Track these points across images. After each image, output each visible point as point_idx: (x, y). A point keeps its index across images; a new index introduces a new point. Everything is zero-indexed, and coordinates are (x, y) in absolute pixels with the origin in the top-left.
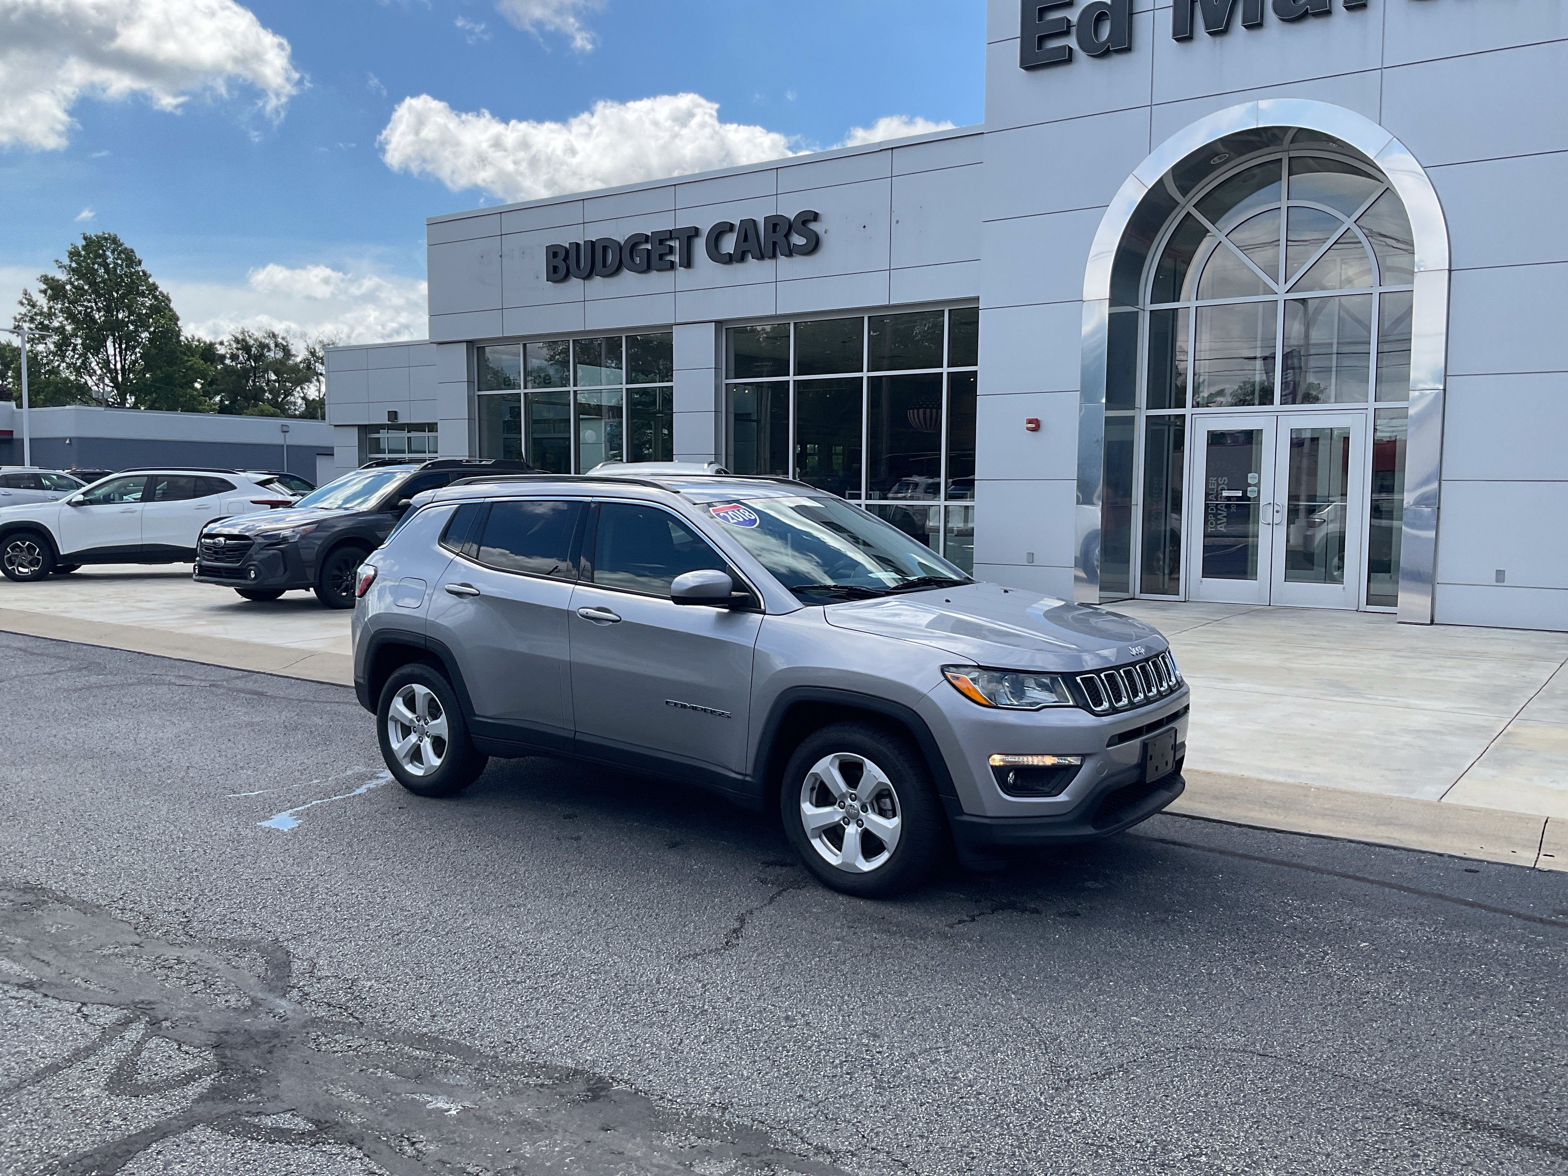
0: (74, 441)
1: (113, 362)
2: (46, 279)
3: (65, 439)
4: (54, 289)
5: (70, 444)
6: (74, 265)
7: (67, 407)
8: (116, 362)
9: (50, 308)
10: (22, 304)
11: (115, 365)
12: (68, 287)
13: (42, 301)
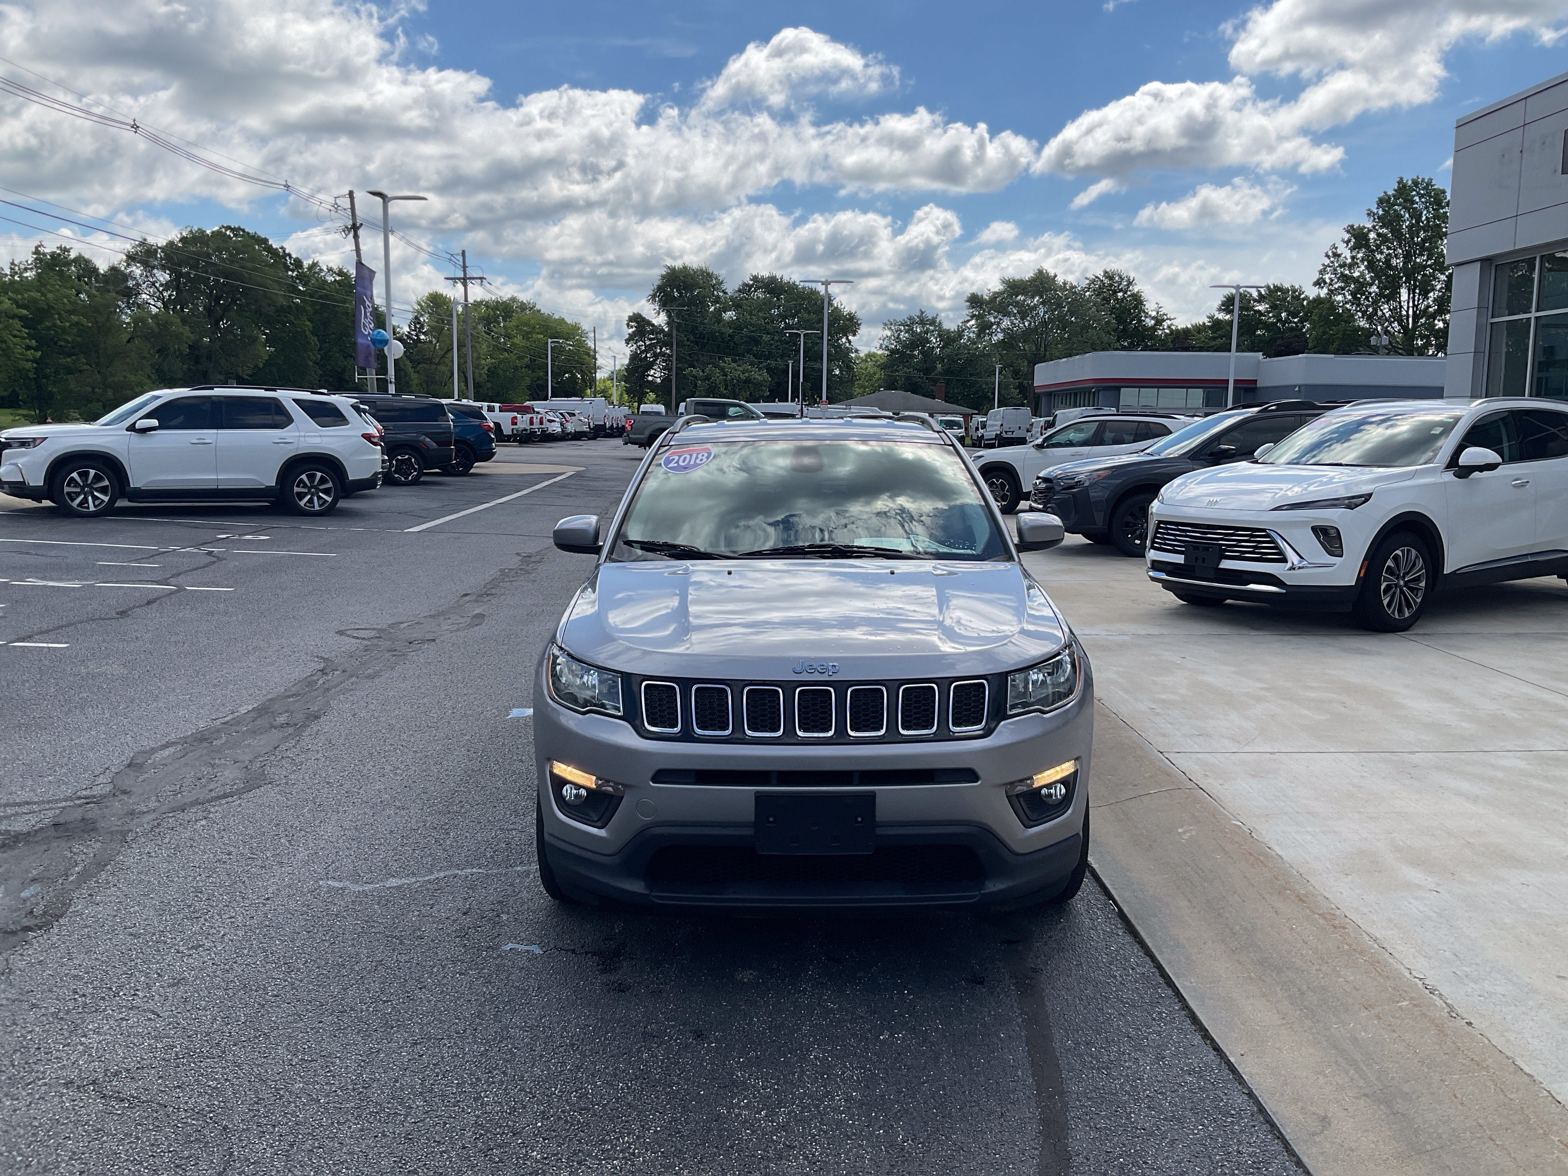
0: (1303, 389)
1: (1405, 308)
2: (1351, 230)
3: (1295, 386)
4: (1359, 238)
5: (1299, 391)
6: (1381, 212)
7: (1300, 356)
8: (1408, 307)
9: (1353, 258)
10: (1328, 256)
11: (1407, 312)
12: (1372, 235)
13: (1346, 254)
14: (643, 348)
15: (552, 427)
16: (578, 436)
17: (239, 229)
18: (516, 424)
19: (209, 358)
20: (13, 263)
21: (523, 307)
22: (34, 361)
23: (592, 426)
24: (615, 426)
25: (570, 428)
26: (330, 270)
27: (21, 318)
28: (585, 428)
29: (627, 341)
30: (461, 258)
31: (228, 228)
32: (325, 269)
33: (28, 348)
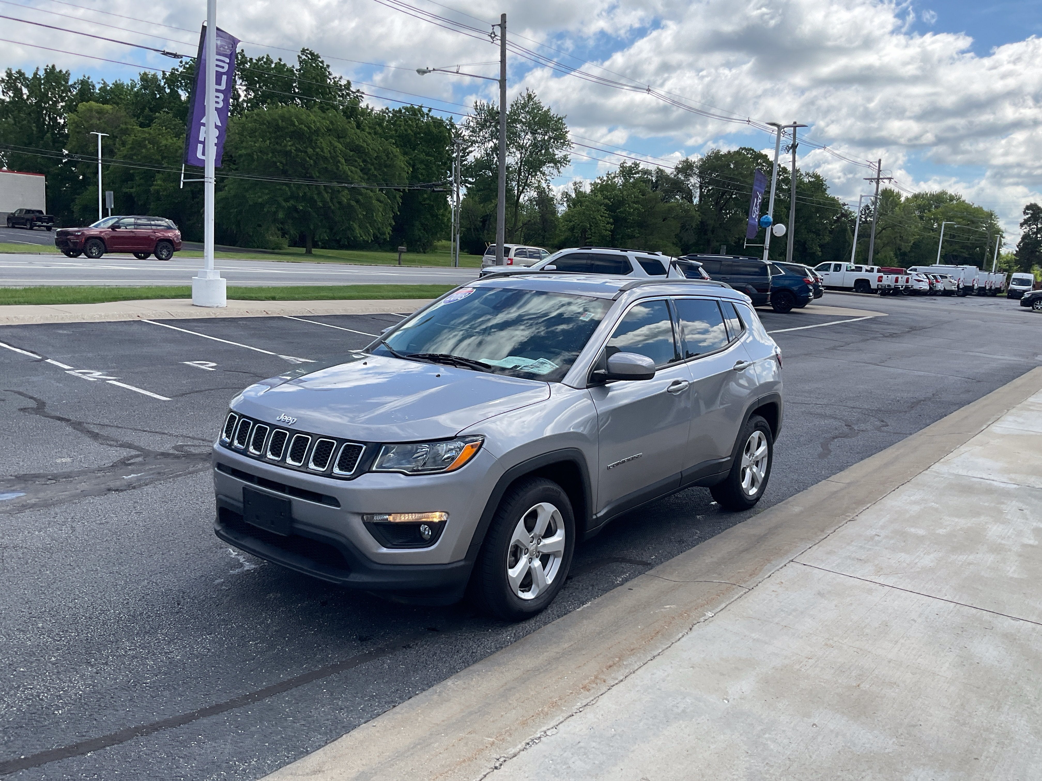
14: (1035, 230)
15: (919, 285)
16: (947, 293)
17: (751, 149)
18: (881, 281)
19: (713, 232)
20: (608, 174)
21: (952, 198)
22: (611, 231)
23: (961, 286)
24: (987, 288)
25: (940, 286)
26: (807, 174)
27: (606, 205)
28: (954, 288)
29: (1022, 225)
30: (877, 165)
31: (744, 149)
32: (804, 174)
33: (608, 223)
